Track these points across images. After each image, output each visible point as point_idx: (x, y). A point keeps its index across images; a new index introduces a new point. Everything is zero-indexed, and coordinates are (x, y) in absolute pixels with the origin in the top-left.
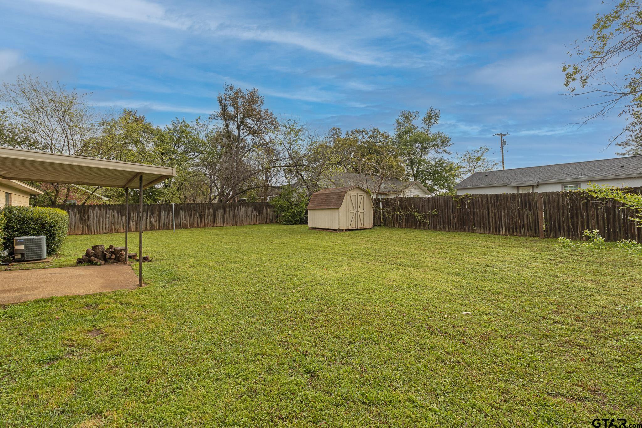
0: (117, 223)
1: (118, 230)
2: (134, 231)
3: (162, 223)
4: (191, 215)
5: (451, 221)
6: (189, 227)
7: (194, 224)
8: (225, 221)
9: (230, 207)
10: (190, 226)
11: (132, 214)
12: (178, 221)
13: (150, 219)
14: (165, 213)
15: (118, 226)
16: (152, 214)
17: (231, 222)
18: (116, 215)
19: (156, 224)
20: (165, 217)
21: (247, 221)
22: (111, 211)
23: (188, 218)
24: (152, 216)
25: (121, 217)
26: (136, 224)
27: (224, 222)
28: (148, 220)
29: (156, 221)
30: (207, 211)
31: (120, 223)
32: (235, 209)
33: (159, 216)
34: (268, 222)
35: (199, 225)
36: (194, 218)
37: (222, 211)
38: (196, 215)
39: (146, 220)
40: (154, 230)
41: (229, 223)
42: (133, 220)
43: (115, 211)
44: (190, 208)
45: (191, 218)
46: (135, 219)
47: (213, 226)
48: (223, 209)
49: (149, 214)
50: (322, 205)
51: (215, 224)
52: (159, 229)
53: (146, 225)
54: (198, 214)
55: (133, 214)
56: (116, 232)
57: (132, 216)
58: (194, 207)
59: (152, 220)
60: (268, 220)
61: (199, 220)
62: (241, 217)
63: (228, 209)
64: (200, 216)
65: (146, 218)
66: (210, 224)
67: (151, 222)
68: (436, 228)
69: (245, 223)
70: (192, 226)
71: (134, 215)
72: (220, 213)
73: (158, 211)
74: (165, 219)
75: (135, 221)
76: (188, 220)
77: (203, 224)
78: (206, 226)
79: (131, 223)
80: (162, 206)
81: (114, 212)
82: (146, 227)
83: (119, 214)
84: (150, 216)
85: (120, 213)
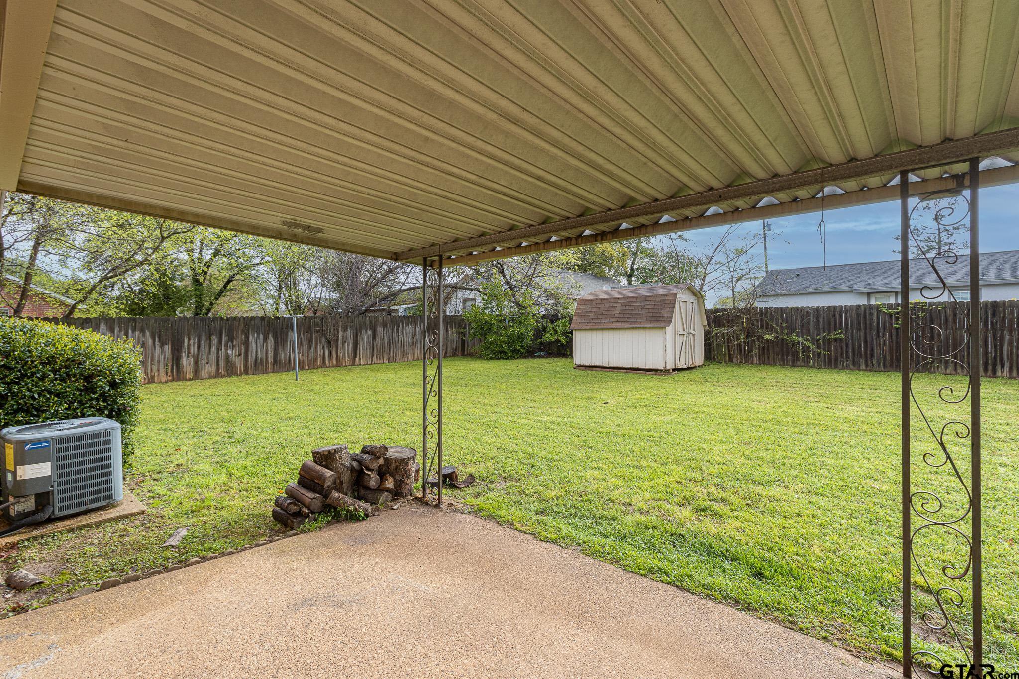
0: (152, 360)
1: (153, 377)
2: (190, 379)
3: (251, 359)
4: (310, 342)
5: (872, 350)
6: (307, 367)
7: (316, 360)
8: (375, 352)
9: (384, 326)
10: (309, 365)
11: (186, 340)
12: (285, 355)
13: (226, 350)
14: (258, 337)
15: (155, 368)
16: (231, 338)
17: (385, 356)
18: (150, 342)
19: (239, 362)
20: (259, 345)
21: (413, 354)
22: (137, 333)
23: (306, 347)
24: (230, 344)
25: (162, 346)
26: (196, 363)
27: (373, 355)
28: (222, 353)
29: (240, 355)
30: (341, 334)
31: (159, 361)
32: (393, 330)
33: (246, 343)
34: (449, 354)
35: (327, 362)
36: (316, 348)
37: (370, 332)
38: (321, 341)
39: (218, 353)
40: (236, 374)
41: (383, 358)
42: (189, 353)
43: (148, 333)
44: (310, 327)
45: (310, 348)
46: (194, 350)
47: (353, 364)
48: (371, 329)
49: (224, 339)
50: (614, 320)
51: (357, 359)
52: (246, 372)
53: (218, 364)
54: (323, 340)
55: (189, 340)
56: (149, 383)
57: (186, 344)
58: (317, 325)
59: (230, 352)
60: (449, 349)
61: (327, 352)
62: (403, 345)
63: (380, 330)
64: (329, 342)
65: (218, 349)
66: (348, 360)
67: (227, 357)
68: (836, 364)
69: (410, 358)
70: (312, 365)
71: (192, 342)
72: (366, 336)
73: (243, 332)
74: (259, 350)
75: (193, 356)
76: (306, 352)
77: (334, 361)
78: (339, 364)
79: (184, 361)
80: (252, 323)
81: (144, 335)
82: (218, 369)
83: (157, 339)
84: (226, 345)
85: (159, 338)
